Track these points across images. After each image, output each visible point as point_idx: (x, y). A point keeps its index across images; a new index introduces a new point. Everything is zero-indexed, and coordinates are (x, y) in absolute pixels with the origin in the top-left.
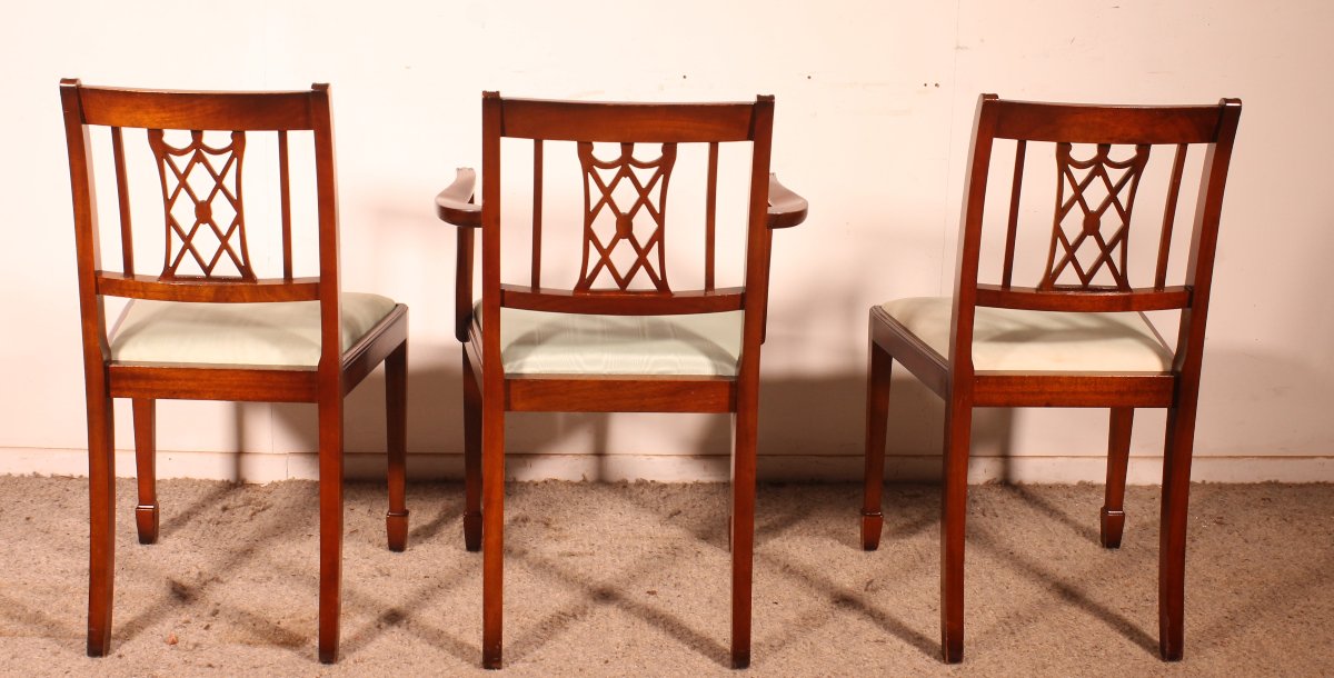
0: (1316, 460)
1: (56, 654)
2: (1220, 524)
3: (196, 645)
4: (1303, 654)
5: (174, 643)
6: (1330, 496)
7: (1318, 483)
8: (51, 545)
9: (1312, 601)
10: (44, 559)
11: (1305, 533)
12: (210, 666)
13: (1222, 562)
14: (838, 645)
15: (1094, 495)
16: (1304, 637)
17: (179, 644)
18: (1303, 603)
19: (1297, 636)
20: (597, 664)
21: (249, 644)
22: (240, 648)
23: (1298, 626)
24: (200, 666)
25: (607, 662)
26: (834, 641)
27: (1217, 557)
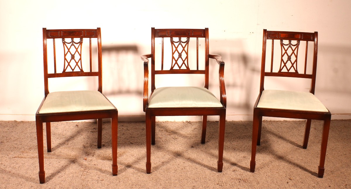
0: (335, 115)
1: (59, 162)
2: (315, 129)
3: (91, 160)
4: (337, 158)
5: (86, 160)
6: (338, 123)
7: (335, 120)
8: (56, 137)
9: (337, 146)
10: (54, 140)
11: (333, 131)
12: (95, 165)
13: (317, 138)
14: (235, 158)
15: (287, 123)
16: (336, 154)
17: (87, 160)
18: (335, 147)
19: (335, 154)
20: (182, 163)
21: (103, 160)
22: (101, 161)
23: (335, 152)
24: (92, 165)
25: (184, 163)
26: (234, 157)
27: (315, 137)
